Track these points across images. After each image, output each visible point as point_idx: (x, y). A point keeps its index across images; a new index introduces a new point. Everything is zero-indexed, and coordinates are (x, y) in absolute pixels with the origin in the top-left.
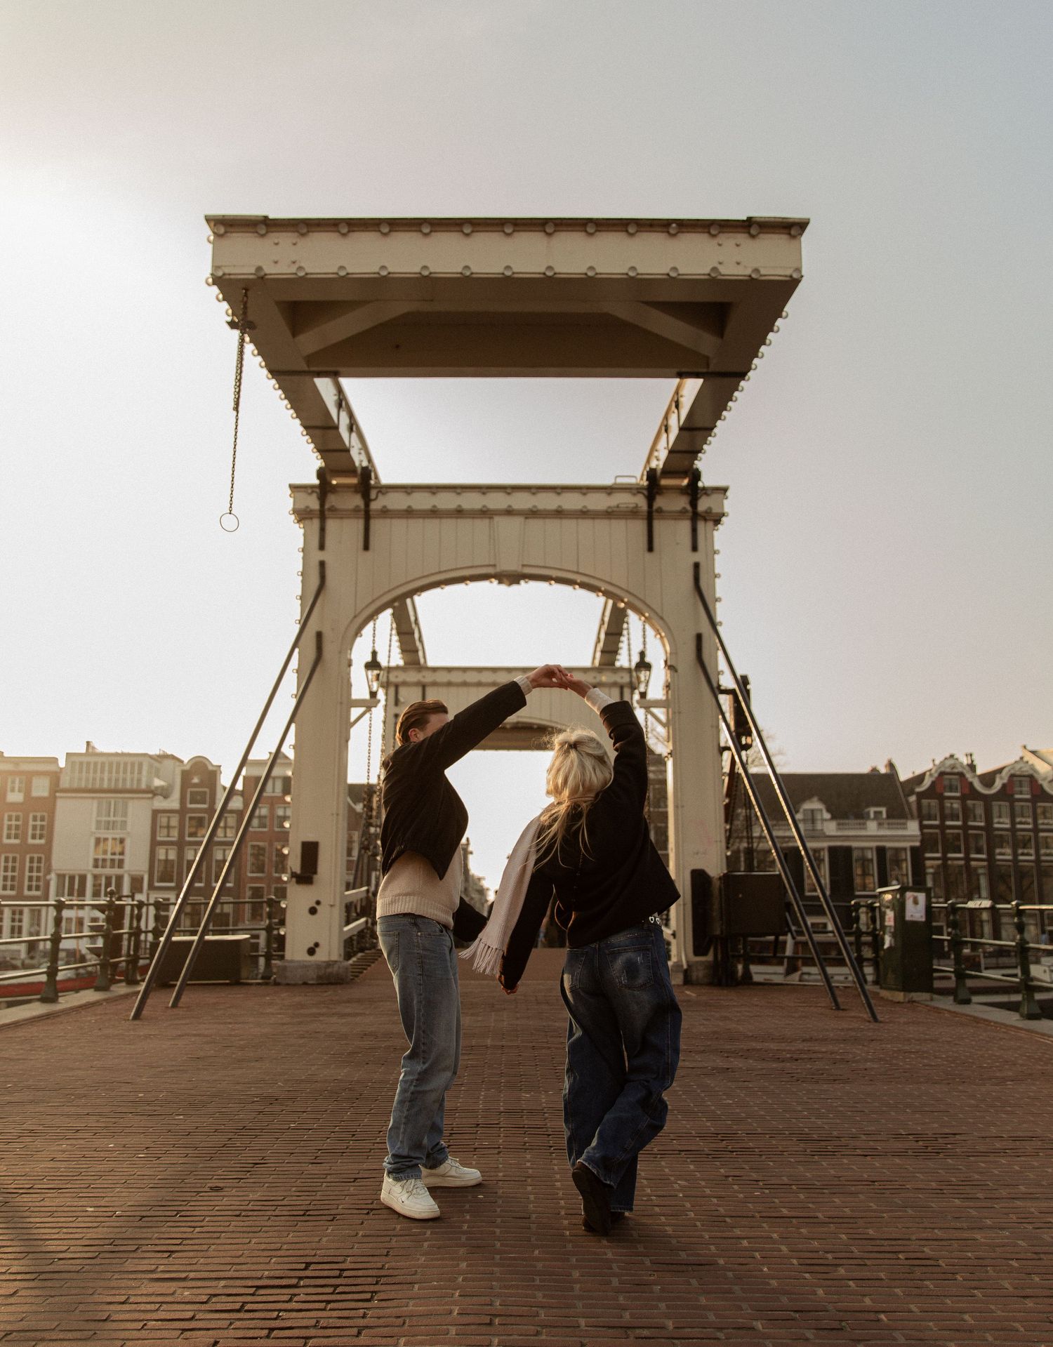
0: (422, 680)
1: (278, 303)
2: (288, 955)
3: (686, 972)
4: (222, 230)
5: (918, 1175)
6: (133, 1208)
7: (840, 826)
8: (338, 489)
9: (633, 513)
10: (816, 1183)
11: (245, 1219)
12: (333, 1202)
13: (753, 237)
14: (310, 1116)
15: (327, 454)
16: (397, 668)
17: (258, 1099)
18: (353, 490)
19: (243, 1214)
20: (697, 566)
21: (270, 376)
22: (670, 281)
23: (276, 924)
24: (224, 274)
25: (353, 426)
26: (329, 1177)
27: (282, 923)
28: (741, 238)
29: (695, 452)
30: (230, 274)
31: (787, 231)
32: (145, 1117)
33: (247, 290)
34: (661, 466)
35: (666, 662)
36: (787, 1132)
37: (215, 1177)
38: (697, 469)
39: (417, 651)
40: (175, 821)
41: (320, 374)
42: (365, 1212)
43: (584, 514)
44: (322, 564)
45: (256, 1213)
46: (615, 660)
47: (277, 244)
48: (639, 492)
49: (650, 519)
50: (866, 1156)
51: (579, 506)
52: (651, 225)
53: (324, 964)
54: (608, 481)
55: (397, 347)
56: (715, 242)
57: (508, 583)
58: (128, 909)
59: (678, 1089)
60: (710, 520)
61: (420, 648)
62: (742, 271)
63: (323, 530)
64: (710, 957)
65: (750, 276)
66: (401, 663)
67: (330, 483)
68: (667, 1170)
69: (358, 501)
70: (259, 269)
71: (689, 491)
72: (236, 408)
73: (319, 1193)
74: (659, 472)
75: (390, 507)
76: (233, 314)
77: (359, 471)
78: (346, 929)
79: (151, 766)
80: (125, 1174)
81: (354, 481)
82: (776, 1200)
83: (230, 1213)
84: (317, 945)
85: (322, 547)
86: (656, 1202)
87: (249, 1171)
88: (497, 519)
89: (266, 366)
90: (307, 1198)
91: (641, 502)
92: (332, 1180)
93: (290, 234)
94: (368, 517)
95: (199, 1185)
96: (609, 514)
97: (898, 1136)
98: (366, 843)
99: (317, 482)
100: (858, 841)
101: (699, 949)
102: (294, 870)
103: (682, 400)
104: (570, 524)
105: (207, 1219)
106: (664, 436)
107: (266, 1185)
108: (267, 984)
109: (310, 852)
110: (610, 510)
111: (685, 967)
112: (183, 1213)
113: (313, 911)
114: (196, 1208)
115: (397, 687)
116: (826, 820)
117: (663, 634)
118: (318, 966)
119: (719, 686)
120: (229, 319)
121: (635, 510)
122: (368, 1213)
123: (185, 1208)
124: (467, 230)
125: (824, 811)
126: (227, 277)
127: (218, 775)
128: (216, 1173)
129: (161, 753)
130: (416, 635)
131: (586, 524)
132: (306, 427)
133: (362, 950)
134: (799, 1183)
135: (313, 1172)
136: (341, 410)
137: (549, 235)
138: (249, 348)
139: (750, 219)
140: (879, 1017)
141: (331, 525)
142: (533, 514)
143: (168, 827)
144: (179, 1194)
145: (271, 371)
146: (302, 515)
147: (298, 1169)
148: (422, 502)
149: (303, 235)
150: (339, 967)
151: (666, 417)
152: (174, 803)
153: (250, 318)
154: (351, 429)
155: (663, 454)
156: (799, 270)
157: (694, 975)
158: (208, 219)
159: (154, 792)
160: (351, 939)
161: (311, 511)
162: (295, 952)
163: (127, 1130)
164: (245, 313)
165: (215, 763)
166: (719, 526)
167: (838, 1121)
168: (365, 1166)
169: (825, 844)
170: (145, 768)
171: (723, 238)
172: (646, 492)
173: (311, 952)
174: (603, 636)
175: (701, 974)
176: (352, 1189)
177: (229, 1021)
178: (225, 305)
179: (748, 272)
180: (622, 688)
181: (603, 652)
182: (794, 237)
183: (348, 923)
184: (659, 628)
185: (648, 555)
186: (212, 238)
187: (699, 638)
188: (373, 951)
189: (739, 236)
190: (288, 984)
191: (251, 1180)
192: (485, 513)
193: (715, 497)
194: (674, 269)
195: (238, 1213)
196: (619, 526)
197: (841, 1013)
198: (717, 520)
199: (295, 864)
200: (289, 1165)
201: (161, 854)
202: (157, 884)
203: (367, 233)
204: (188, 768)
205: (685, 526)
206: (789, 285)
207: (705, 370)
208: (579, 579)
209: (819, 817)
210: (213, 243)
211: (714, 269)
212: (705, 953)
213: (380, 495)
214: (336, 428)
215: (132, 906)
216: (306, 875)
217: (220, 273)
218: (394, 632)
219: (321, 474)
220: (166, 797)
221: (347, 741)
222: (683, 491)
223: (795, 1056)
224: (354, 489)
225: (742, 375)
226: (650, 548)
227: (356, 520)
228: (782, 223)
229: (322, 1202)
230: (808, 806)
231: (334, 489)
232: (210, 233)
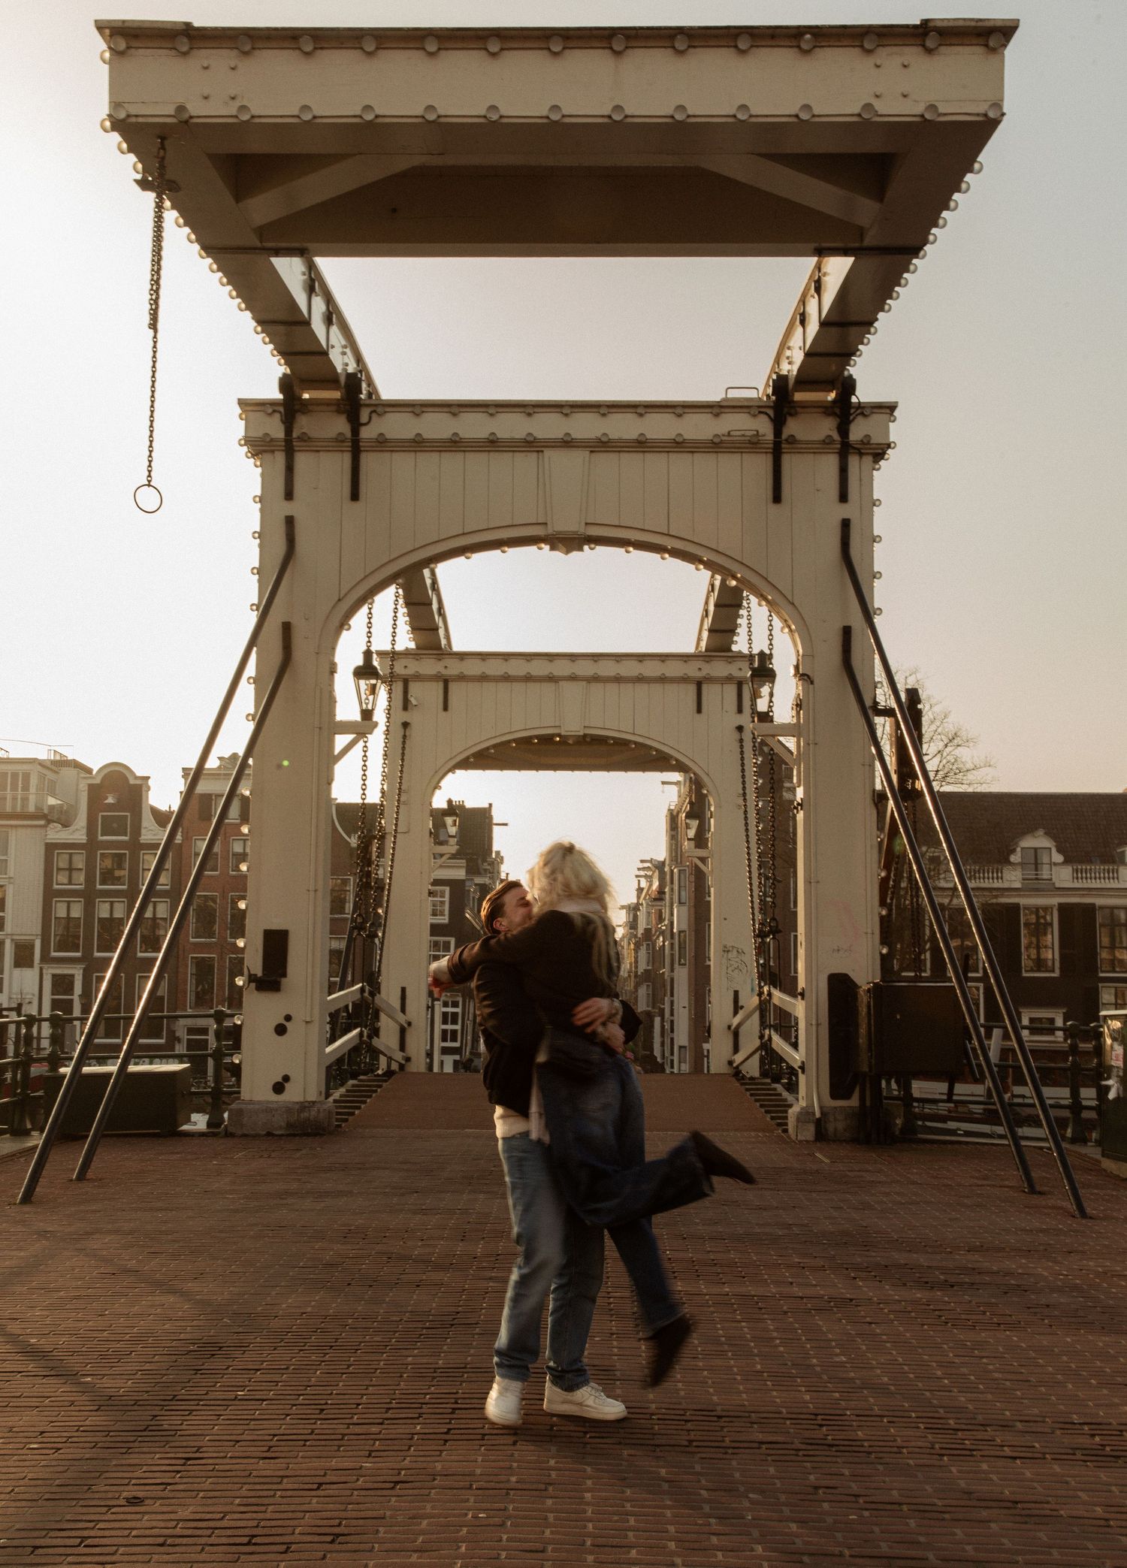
0: (444, 672)
1: (213, 157)
2: (246, 1094)
3: (818, 1123)
4: (122, 45)
5: (1080, 1493)
6: (23, 1534)
7: (1077, 874)
8: (310, 408)
9: (751, 444)
10: (936, 1501)
11: (171, 1549)
12: (288, 1523)
13: (929, 51)
14: (268, 1377)
15: (293, 357)
16: (407, 653)
17: (195, 1348)
18: (334, 408)
19: (169, 1541)
20: (846, 524)
21: (203, 253)
22: (801, 125)
23: (228, 1047)
24: (129, 116)
25: (333, 315)
26: (285, 1480)
27: (237, 1046)
28: (911, 54)
29: (848, 354)
30: (136, 116)
31: (981, 40)
32: (39, 1380)
33: (163, 139)
34: (795, 373)
35: (797, 668)
36: (913, 1415)
37: (133, 1481)
38: (851, 376)
39: (437, 629)
40: (80, 862)
41: (277, 252)
42: (329, 1538)
43: (679, 445)
44: (290, 521)
45: (185, 1541)
46: (732, 642)
47: (206, 68)
48: (760, 412)
49: (777, 452)
50: (1015, 1458)
51: (670, 434)
52: (773, 37)
53: (297, 1107)
54: (716, 397)
55: (394, 210)
56: (870, 61)
57: (564, 549)
58: (12, 1028)
59: (775, 1334)
60: (868, 454)
61: (441, 624)
62: (909, 109)
63: (290, 469)
64: (854, 1102)
65: (922, 116)
66: (412, 645)
67: (300, 398)
68: (737, 1475)
69: (340, 425)
70: (181, 109)
71: (837, 411)
72: (154, 325)
73: (270, 1508)
74: (791, 382)
75: (390, 435)
76: (145, 170)
77: (343, 380)
78: (328, 1050)
79: (42, 777)
80: (12, 1476)
81: (336, 395)
82: (876, 1529)
83: (151, 1540)
84: (286, 1078)
85: (289, 495)
86: (715, 1528)
87: (178, 1472)
88: (548, 452)
89: (198, 240)
90: (254, 1515)
91: (764, 427)
92: (290, 1486)
93: (225, 52)
94: (356, 451)
95: (110, 1495)
96: (717, 446)
97: (1067, 1425)
98: (359, 920)
99: (279, 396)
100: (1103, 896)
101: (839, 1088)
102: (252, 973)
103: (825, 279)
104: (656, 463)
105: (122, 1550)
106: (800, 329)
107: (201, 1494)
108: (214, 1135)
109: (276, 944)
110: (716, 440)
111: (818, 1115)
112: (89, 1542)
113: (281, 1030)
114: (107, 1533)
115: (406, 682)
116: (1055, 864)
117: (793, 627)
118: (288, 1109)
119: (876, 703)
120: (139, 177)
121: (755, 440)
122: (332, 1542)
123: (92, 1533)
124: (494, 47)
125: (1054, 850)
126: (133, 120)
127: (144, 793)
128: (136, 1475)
129: (58, 758)
130: (435, 606)
131: (680, 463)
132: (259, 322)
133: (354, 1076)
134: (914, 1501)
135: (265, 1473)
136: (313, 295)
137: (617, 54)
138: (171, 216)
139: (925, 23)
140: (1088, 1210)
141: (302, 461)
142: (602, 445)
143: (71, 869)
144: (85, 1510)
145: (204, 248)
146: (257, 446)
147: (242, 1467)
148: (437, 427)
149: (246, 54)
150: (319, 1110)
151: (803, 301)
152: (78, 833)
153: (170, 175)
154: (328, 320)
155: (798, 357)
156: (998, 105)
157: (831, 1127)
158: (101, 26)
159: (47, 817)
160: (339, 1061)
161: (272, 440)
162: (255, 1088)
163: (15, 1402)
164: (162, 167)
165: (139, 773)
166: (882, 463)
167: (989, 1397)
168: (334, 1463)
169: (1055, 901)
170: (34, 781)
171: (883, 55)
172: (771, 412)
173: (279, 1088)
174: (711, 608)
175: (840, 1126)
176: (315, 1500)
177: (159, 1204)
178: (132, 158)
179: (919, 109)
180: (740, 685)
181: (710, 631)
182: (993, 50)
183: (332, 1040)
184: (787, 618)
185: (773, 508)
186: (107, 55)
187: (847, 632)
188: (370, 1076)
189: (907, 49)
190: (245, 1136)
191: (181, 1487)
192: (531, 445)
193: (877, 418)
194: (807, 107)
195: (161, 1540)
196: (729, 463)
197: (1036, 1200)
198: (879, 452)
199: (254, 963)
200: (234, 1461)
201: (61, 911)
202: (54, 954)
203: (344, 52)
204: (98, 781)
205: (829, 464)
206: (982, 128)
207: (857, 245)
208: (670, 543)
209: (1046, 860)
210: (110, 63)
211: (868, 107)
212: (848, 1097)
213: (374, 415)
214: (307, 323)
215: (18, 1024)
216: (271, 978)
217: (122, 115)
218: (401, 601)
219: (285, 384)
220: (65, 825)
221: (329, 783)
222: (827, 409)
223: (952, 1279)
224: (337, 407)
225: (915, 250)
226: (777, 498)
227: (339, 454)
228: (975, 27)
229: (273, 1523)
230: (1028, 842)
231: (306, 407)
232: (104, 46)
